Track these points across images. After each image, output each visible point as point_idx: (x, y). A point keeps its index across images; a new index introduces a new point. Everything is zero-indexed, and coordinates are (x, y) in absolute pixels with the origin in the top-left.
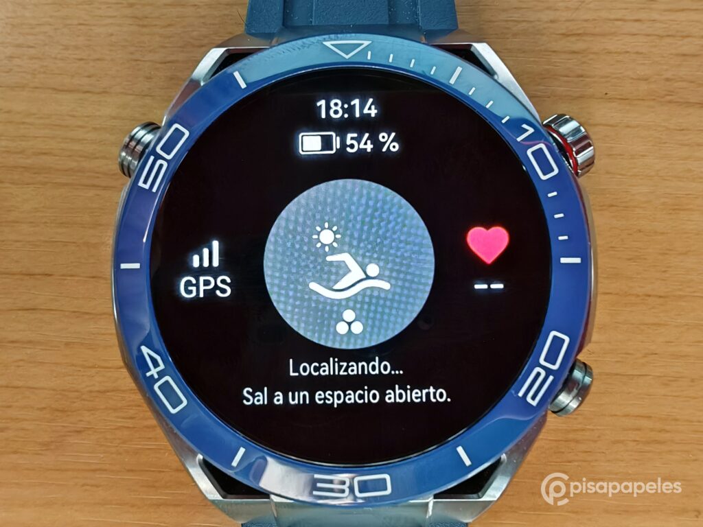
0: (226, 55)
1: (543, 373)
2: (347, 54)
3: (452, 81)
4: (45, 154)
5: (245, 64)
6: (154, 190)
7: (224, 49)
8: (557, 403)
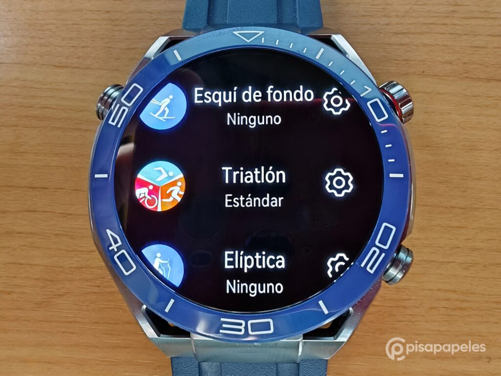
0: (169, 41)
1: (378, 251)
2: (248, 40)
3: (317, 57)
4: (46, 108)
5: (181, 45)
6: (119, 126)
7: (168, 37)
8: (388, 275)
